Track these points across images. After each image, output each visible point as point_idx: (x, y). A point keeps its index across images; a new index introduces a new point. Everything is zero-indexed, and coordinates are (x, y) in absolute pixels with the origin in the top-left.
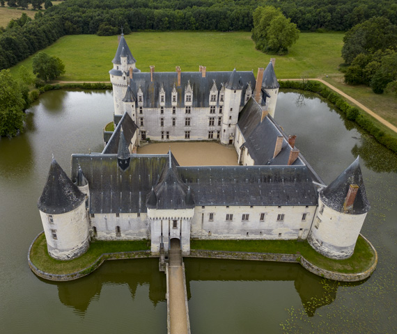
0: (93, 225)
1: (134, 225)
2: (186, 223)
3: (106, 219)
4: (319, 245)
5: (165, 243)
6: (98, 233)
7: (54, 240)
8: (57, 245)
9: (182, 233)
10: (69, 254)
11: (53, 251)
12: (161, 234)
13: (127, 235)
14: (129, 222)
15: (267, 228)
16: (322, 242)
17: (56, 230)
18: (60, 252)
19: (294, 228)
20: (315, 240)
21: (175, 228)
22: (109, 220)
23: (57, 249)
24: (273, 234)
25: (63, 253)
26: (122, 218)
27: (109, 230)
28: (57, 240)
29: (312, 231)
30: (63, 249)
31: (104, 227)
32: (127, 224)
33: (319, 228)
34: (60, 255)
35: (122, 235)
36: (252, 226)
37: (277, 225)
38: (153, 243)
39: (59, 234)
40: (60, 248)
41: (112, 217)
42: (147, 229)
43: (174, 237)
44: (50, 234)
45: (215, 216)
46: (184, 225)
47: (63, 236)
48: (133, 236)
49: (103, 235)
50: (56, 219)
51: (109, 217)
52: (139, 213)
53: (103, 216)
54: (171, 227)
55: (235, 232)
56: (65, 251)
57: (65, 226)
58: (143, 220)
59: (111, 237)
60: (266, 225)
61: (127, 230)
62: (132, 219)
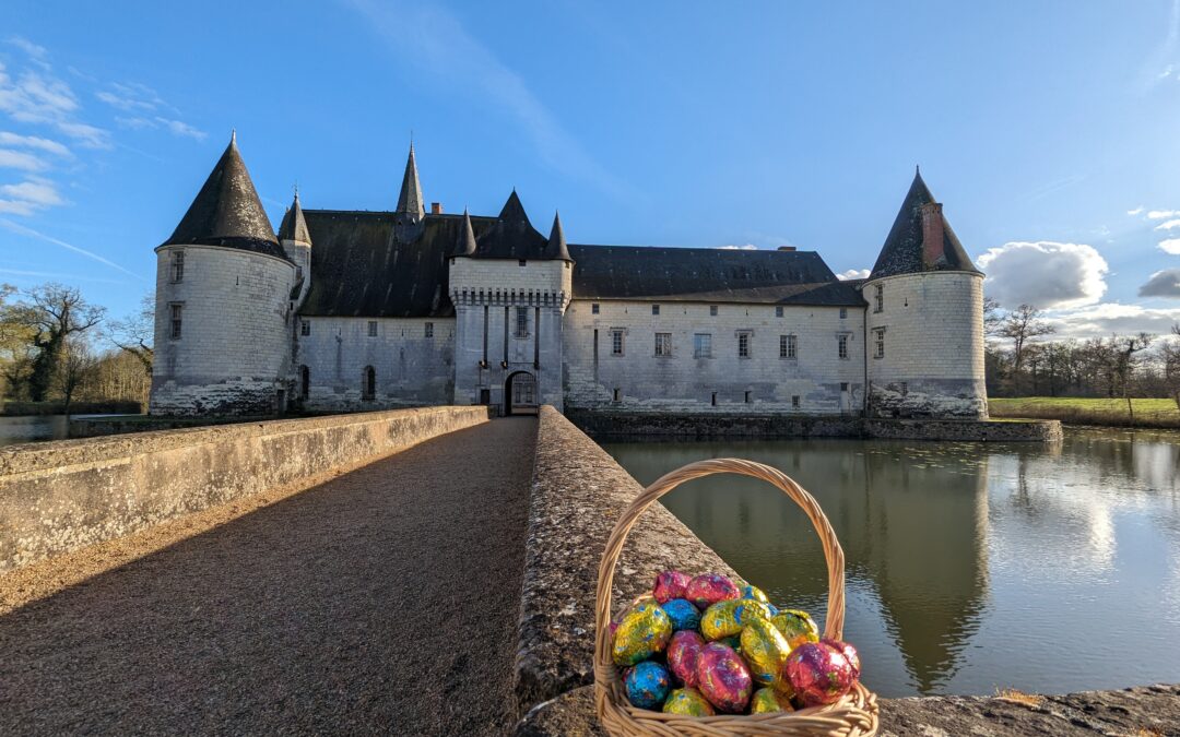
0: (301, 361)
1: (413, 362)
2: (552, 317)
3: (340, 341)
4: (899, 396)
5: (493, 387)
6: (312, 388)
7: (171, 343)
8: (174, 361)
9: (540, 351)
10: (204, 399)
11: (160, 389)
12: (486, 352)
13: (390, 396)
14: (402, 354)
15: (759, 381)
16: (904, 384)
17: (184, 302)
18: (180, 389)
19: (826, 382)
20: (885, 392)
21: (521, 331)
22: (348, 343)
23: (170, 377)
24: (778, 398)
25: (186, 390)
26: (384, 338)
27: (346, 377)
28: (177, 343)
29: (871, 382)
30: (190, 378)
31: (333, 366)
32: (395, 360)
33: (886, 349)
34: (177, 399)
35: (380, 396)
36: (721, 373)
37: (784, 371)
38: (461, 388)
39: (189, 320)
40: (183, 372)
41: (357, 335)
42: (450, 377)
43: (520, 369)
44: (164, 323)
45: (627, 338)
46: (546, 325)
47: (199, 328)
48: (409, 400)
49: (325, 396)
50: (194, 262)
51: (350, 334)
52: (431, 321)
53: (334, 329)
54: (511, 333)
55: (681, 392)
56: (196, 384)
57: (213, 292)
58: (441, 346)
59: (347, 402)
60: (756, 370)
61: (394, 381)
62: (410, 343)
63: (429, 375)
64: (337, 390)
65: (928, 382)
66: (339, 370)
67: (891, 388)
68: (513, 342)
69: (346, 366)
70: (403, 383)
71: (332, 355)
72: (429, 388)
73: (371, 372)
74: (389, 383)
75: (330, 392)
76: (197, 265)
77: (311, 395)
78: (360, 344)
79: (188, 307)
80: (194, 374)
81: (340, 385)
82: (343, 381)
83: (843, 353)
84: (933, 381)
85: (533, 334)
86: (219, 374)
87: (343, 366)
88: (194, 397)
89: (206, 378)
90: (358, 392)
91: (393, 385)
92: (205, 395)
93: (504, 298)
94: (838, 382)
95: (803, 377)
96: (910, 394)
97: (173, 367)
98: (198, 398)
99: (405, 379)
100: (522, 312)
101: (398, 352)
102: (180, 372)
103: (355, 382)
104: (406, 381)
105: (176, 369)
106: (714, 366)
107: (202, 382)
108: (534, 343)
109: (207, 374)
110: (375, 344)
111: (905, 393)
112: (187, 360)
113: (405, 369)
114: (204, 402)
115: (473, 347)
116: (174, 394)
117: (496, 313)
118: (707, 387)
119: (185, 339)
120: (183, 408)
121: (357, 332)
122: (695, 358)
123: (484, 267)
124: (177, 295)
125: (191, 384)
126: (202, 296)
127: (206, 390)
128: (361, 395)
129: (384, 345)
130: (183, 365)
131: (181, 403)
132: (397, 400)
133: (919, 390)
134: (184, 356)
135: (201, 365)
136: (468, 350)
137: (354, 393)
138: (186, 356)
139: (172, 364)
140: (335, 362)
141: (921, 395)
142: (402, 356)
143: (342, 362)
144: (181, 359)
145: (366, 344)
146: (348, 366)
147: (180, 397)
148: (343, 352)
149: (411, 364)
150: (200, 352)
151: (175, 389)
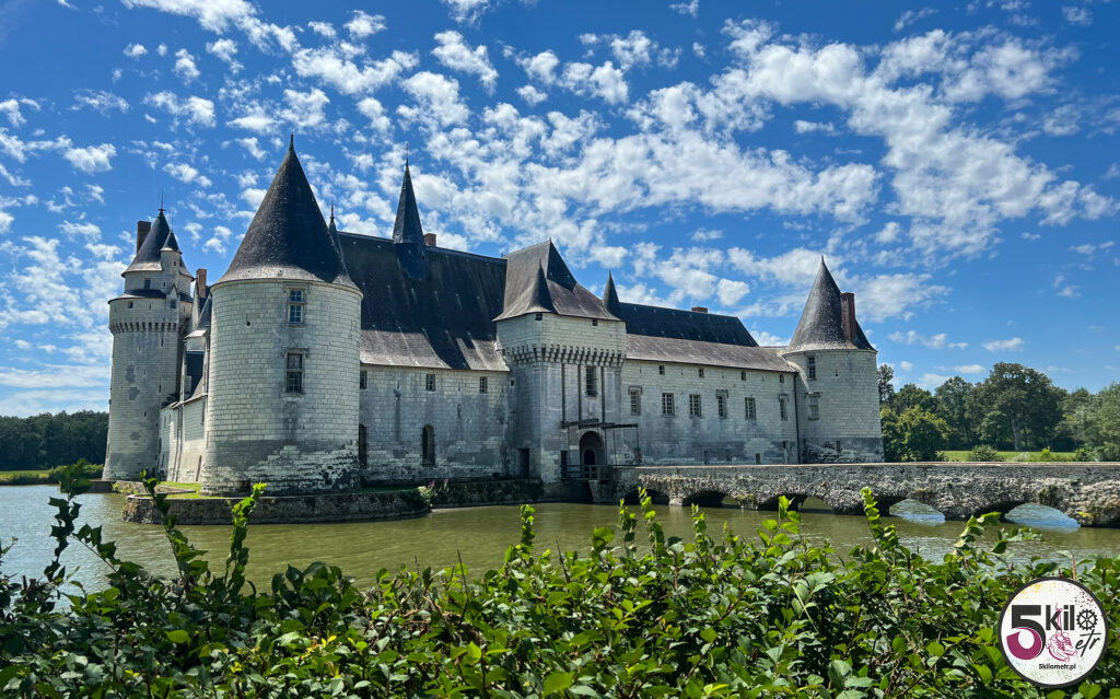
1: (470, 420)
2: (613, 376)
3: (398, 395)
4: (835, 453)
5: (572, 448)
6: (370, 452)
7: (290, 399)
8: (295, 421)
9: (607, 411)
10: (330, 468)
11: (270, 457)
12: (564, 415)
13: (450, 460)
14: (459, 411)
15: (734, 439)
16: (839, 442)
17: (308, 350)
18: (304, 456)
19: (775, 440)
21: (591, 392)
22: (408, 398)
23: (290, 442)
24: (747, 456)
25: (311, 458)
26: (442, 392)
27: (404, 439)
28: (300, 400)
29: (805, 441)
30: (316, 442)
31: (391, 425)
32: (453, 418)
33: (821, 412)
34: (301, 469)
35: (439, 460)
36: (709, 432)
37: (749, 430)
38: (546, 450)
39: (315, 372)
40: (306, 436)
41: (415, 389)
42: (503, 438)
43: (591, 429)
44: (277, 374)
45: (642, 397)
46: (610, 385)
47: (324, 381)
48: (468, 464)
49: (385, 462)
50: (318, 303)
51: (408, 387)
52: (485, 375)
53: (392, 382)
54: (583, 391)
55: (683, 451)
56: (322, 450)
57: (335, 339)
58: (494, 402)
59: (409, 468)
60: (731, 429)
61: (452, 442)
62: (467, 399)
63: (485, 436)
64: (398, 454)
65: (856, 440)
66: (398, 431)
67: (827, 445)
68: (586, 400)
69: (405, 426)
70: (460, 445)
71: (391, 413)
72: (485, 450)
73: (427, 433)
74: (447, 444)
75: (390, 458)
76: (322, 305)
77: (370, 461)
78: (419, 399)
79: (313, 356)
80: (319, 438)
81: (400, 448)
82: (402, 443)
83: (783, 416)
84: (859, 439)
85: (600, 393)
86: (341, 437)
87: (402, 425)
88: (320, 465)
89: (330, 442)
90: (418, 455)
91: (451, 447)
92: (331, 463)
93: (577, 356)
94: (782, 440)
95: (761, 436)
96: (844, 451)
97: (294, 429)
98: (324, 467)
99: (462, 440)
100: (591, 371)
101: (456, 409)
102: (302, 436)
103: (415, 443)
104: (464, 443)
105: (299, 431)
106: (704, 423)
107: (326, 447)
108: (601, 402)
109: (332, 437)
110: (433, 399)
111: (839, 450)
112: (311, 420)
113: (462, 427)
114: (330, 472)
115: (553, 406)
116: (296, 462)
117: (571, 370)
118: (700, 446)
119: (309, 395)
120: (310, 480)
121: (416, 385)
122: (691, 418)
123: (565, 324)
124: (296, 341)
125: (316, 450)
126: (327, 343)
127: (331, 456)
128: (421, 460)
129: (442, 400)
130: (306, 426)
131: (306, 475)
132: (456, 465)
133: (850, 447)
134: (307, 415)
135: (326, 426)
136: (550, 408)
137: (415, 458)
138: (310, 415)
139: (290, 426)
140: (394, 421)
141: (852, 451)
142: (459, 414)
143: (401, 421)
144: (303, 420)
145: (425, 400)
146: (407, 425)
147: (304, 467)
148: (402, 408)
149: (467, 422)
150: (325, 411)
151: (296, 457)
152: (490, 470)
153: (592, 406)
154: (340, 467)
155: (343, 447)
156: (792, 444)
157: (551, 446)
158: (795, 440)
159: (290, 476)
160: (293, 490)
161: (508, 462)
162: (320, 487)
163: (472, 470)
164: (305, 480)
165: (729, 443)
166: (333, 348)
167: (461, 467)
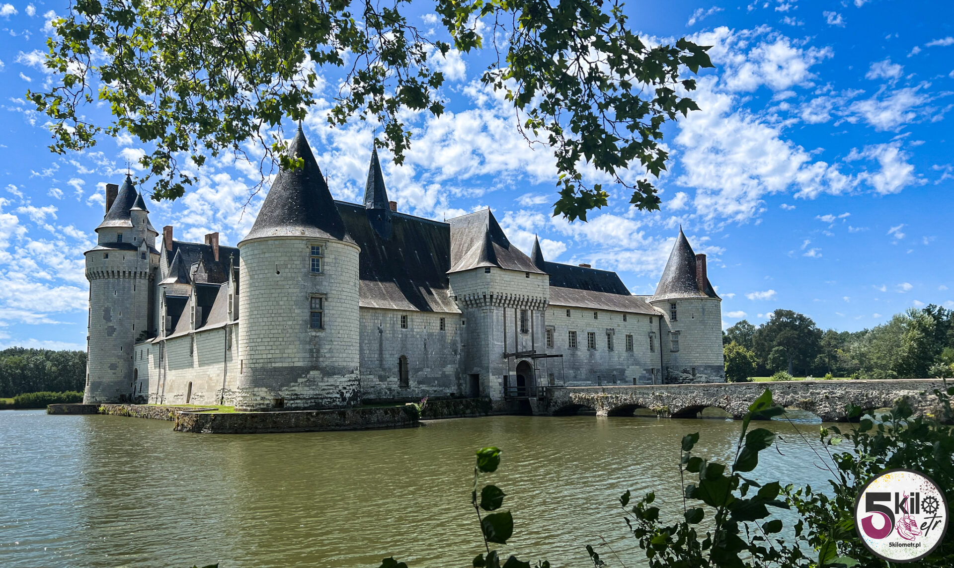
1: (433, 353)
2: (539, 318)
3: (381, 332)
4: (691, 377)
5: (511, 373)
7: (314, 334)
8: (318, 351)
9: (535, 345)
10: (345, 388)
11: (300, 380)
12: (505, 347)
13: (420, 383)
14: (425, 345)
15: (618, 367)
16: (694, 369)
17: (326, 294)
18: (326, 379)
19: (646, 368)
20: (681, 374)
21: (524, 331)
22: (388, 334)
23: (315, 368)
24: (627, 379)
25: (331, 381)
26: (412, 330)
27: (386, 366)
28: (321, 334)
29: (667, 368)
30: (334, 368)
31: (376, 356)
32: (420, 350)
33: (681, 346)
34: (324, 390)
35: (412, 383)
36: (601, 362)
37: (628, 360)
38: (493, 375)
39: (332, 312)
40: (327, 363)
41: (393, 327)
42: (457, 366)
43: (524, 359)
44: (302, 314)
45: (555, 334)
46: (537, 325)
47: (339, 320)
48: (433, 386)
49: (373, 384)
50: (333, 256)
51: (388, 325)
52: (444, 316)
53: (376, 321)
54: (519, 330)
55: (583, 376)
56: (338, 374)
57: (346, 286)
58: (450, 338)
59: (390, 389)
60: (616, 359)
61: (421, 369)
62: (430, 335)
63: (444, 364)
64: (382, 378)
65: (707, 367)
66: (381, 359)
67: (685, 371)
68: (520, 336)
69: (386, 356)
70: (427, 372)
71: (376, 346)
72: (444, 376)
73: (403, 362)
74: (417, 371)
75: (376, 381)
76: (335, 259)
78: (396, 335)
79: (330, 300)
80: (336, 364)
81: (383, 373)
82: (384, 370)
83: (652, 349)
84: (709, 366)
85: (530, 331)
86: (350, 364)
87: (384, 356)
88: (338, 387)
89: (344, 368)
90: (396, 380)
91: (420, 373)
92: (345, 385)
93: (515, 302)
94: (650, 368)
95: (636, 365)
96: (698, 375)
97: (318, 357)
98: (340, 388)
99: (428, 367)
100: (524, 313)
101: (423, 343)
102: (325, 363)
103: (393, 370)
104: (429, 370)
105: (321, 359)
106: (598, 354)
107: (341, 372)
108: (531, 338)
109: (345, 364)
110: (406, 335)
111: (694, 375)
112: (330, 351)
113: (427, 358)
114: (344, 391)
115: (498, 341)
116: (320, 384)
117: (510, 312)
118: (595, 372)
119: (328, 331)
120: (331, 398)
121: (394, 324)
122: (588, 350)
123: (507, 276)
124: (318, 287)
125: (334, 374)
126: (340, 289)
127: (344, 379)
128: (399, 383)
129: (413, 336)
130: (327, 355)
131: (328, 394)
132: (424, 387)
133: (703, 373)
134: (328, 347)
135: (341, 356)
136: (496, 343)
137: (394, 381)
138: (329, 347)
139: (315, 355)
140: (378, 352)
141: (704, 376)
142: (425, 347)
143: (383, 352)
144: (324, 350)
145: (400, 336)
146: (388, 356)
147: (326, 388)
148: (384, 342)
149: (432, 354)
150: (340, 343)
151: (321, 380)
152: (448, 391)
153: (525, 341)
154: (351, 387)
155: (352, 372)
156: (658, 370)
157: (497, 372)
158: (660, 368)
159: (316, 395)
160: (318, 406)
161: (461, 384)
162: (338, 403)
163: (435, 391)
164: (327, 398)
165: (615, 370)
166: (345, 294)
167: (427, 388)
